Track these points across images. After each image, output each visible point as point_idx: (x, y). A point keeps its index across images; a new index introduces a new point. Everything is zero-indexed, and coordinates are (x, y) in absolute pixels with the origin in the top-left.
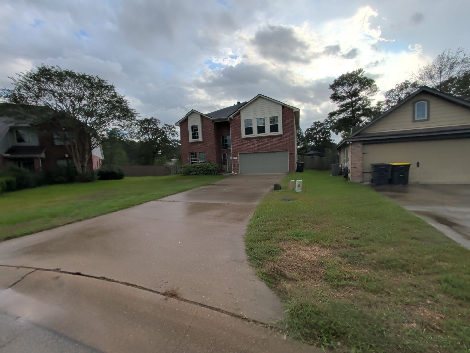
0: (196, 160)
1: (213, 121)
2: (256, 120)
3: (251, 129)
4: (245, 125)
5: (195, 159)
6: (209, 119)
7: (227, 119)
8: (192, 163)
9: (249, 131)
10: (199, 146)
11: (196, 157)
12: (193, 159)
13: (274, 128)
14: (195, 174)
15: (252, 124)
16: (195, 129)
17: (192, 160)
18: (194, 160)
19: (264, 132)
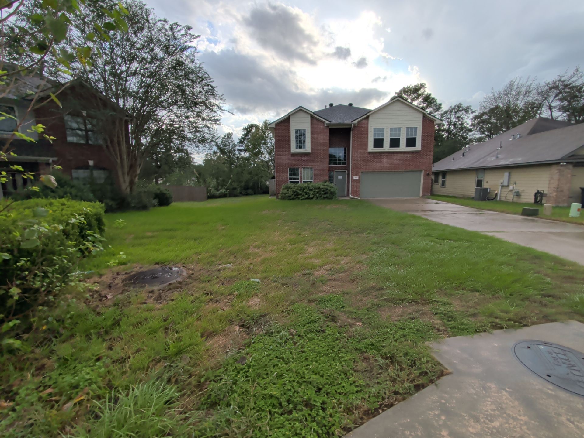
0: (298, 179)
1: (328, 125)
2: (389, 130)
3: (382, 140)
4: (375, 135)
5: (296, 177)
6: (323, 123)
7: (351, 125)
8: (291, 182)
9: (379, 143)
10: (305, 159)
11: (298, 175)
12: (292, 177)
13: (411, 142)
14: (307, 198)
15: (383, 135)
16: (300, 135)
17: (290, 179)
18: (294, 179)
19: (398, 146)
